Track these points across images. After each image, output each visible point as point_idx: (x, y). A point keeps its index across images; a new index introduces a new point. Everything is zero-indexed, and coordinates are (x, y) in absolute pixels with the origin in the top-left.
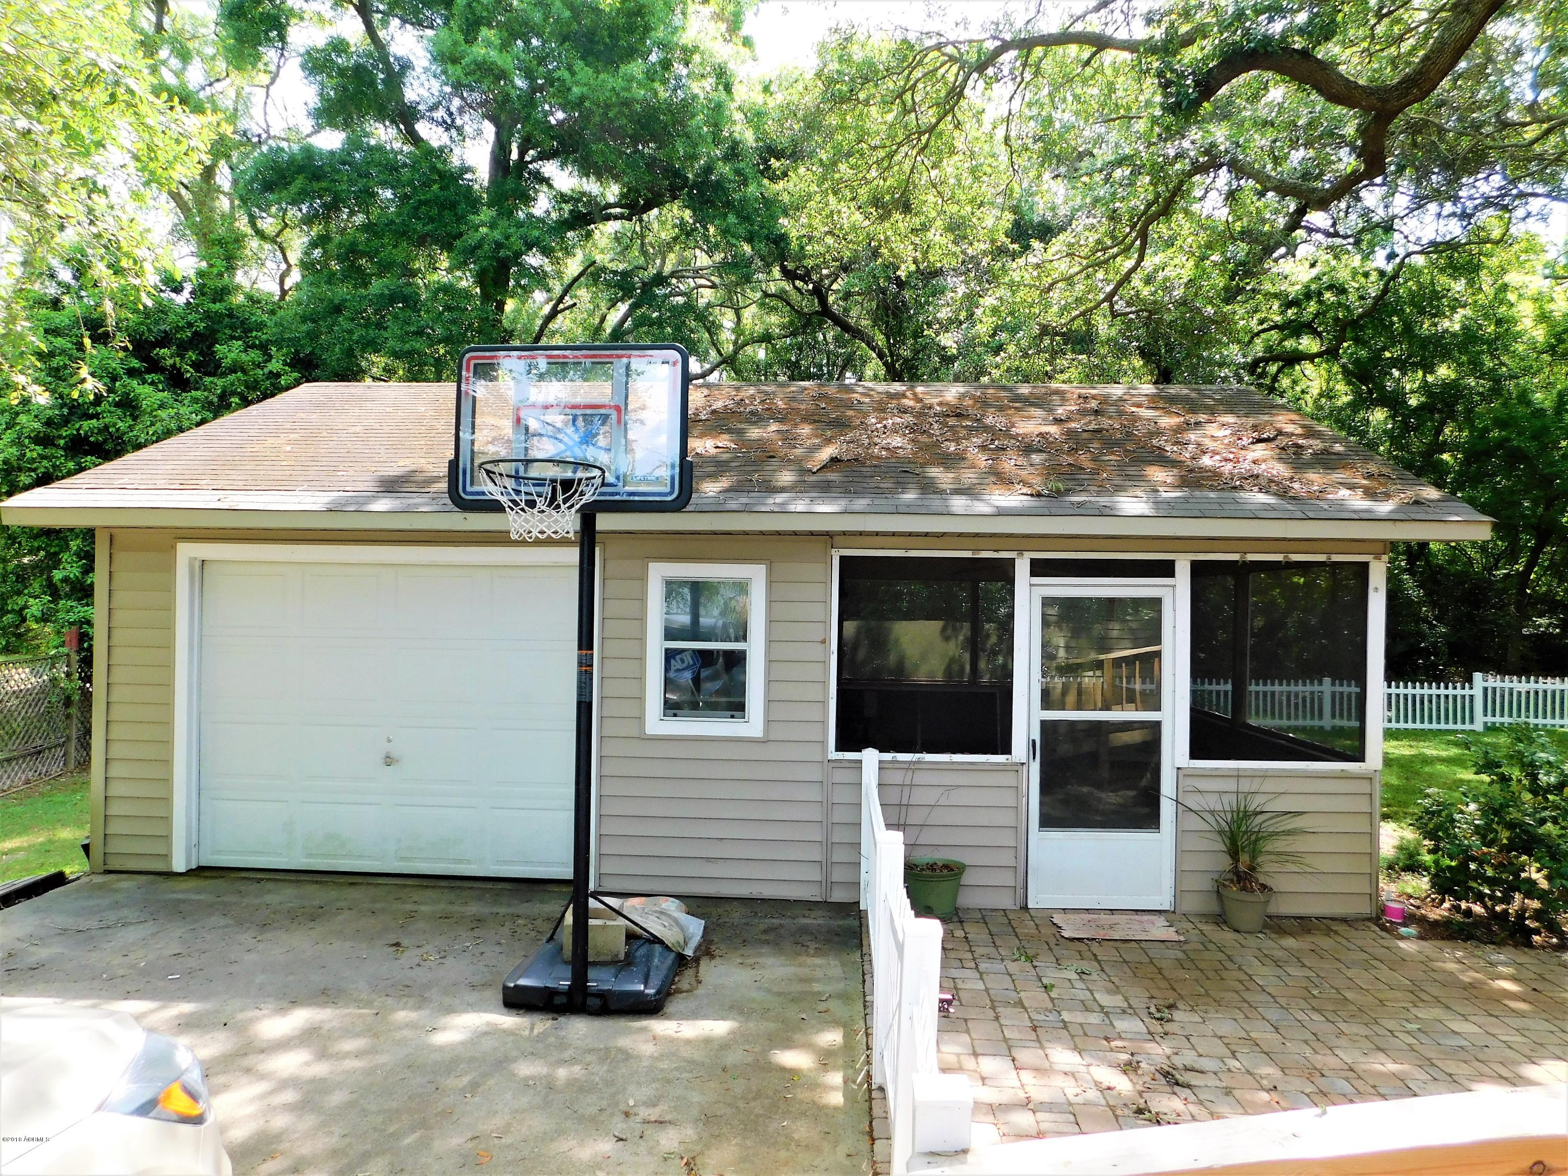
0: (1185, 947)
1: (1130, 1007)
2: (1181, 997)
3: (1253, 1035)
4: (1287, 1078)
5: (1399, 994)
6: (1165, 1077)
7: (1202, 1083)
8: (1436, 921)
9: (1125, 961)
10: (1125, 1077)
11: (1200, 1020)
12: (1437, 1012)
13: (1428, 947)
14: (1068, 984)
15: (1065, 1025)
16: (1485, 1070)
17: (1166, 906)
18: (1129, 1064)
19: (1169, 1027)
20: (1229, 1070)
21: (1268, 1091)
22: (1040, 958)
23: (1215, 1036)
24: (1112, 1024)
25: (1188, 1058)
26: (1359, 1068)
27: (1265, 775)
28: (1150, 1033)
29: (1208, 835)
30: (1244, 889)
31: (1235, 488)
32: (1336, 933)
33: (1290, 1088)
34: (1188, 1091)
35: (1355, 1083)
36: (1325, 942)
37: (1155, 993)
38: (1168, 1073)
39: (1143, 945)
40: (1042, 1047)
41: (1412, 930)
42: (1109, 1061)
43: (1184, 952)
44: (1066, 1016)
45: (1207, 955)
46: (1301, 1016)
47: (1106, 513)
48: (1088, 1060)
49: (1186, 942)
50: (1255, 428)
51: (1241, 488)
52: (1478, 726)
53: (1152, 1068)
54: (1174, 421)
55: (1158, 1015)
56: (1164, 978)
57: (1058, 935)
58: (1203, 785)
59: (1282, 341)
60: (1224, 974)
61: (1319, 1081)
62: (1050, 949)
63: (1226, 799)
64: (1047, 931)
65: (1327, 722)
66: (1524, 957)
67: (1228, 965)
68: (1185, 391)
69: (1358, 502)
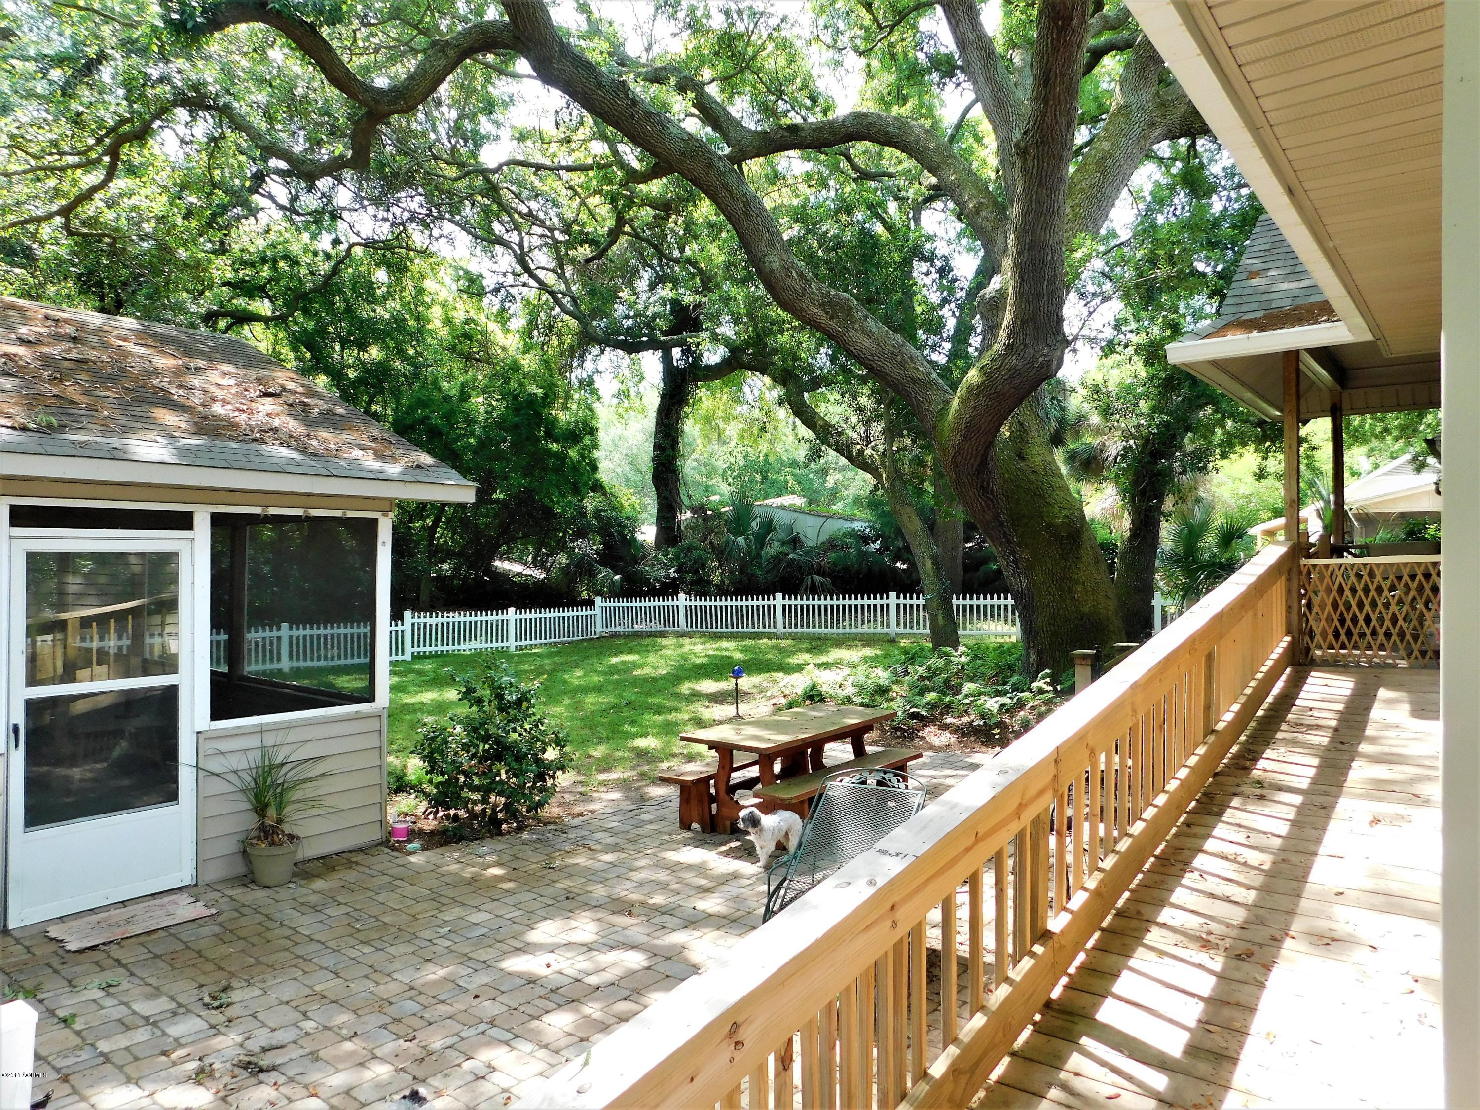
0: (220, 919)
1: (180, 1005)
2: (232, 975)
3: (317, 988)
4: (363, 1019)
5: (425, 905)
6: (245, 1068)
7: (285, 1059)
8: (432, 832)
9: (156, 956)
10: (201, 1089)
11: (260, 992)
12: (457, 911)
13: (433, 855)
14: (94, 1007)
15: (106, 1058)
16: (505, 948)
17: (188, 880)
18: (201, 1071)
19: (230, 1012)
20: (307, 1034)
21: (350, 1039)
22: (46, 987)
23: (281, 1003)
24: (164, 1034)
25: (262, 1038)
26: (417, 984)
27: (289, 727)
28: (213, 1027)
29: (231, 797)
30: (272, 844)
31: (256, 440)
32: (357, 863)
33: (369, 1027)
34: (274, 1074)
35: (419, 999)
36: (351, 876)
37: (202, 979)
38: (249, 1063)
39: (173, 931)
40: (84, 1099)
41: (415, 845)
42: (176, 1078)
43: (220, 925)
44: (103, 1046)
45: (243, 921)
46: (354, 953)
47: (117, 456)
48: (149, 1088)
49: (218, 914)
50: (259, 381)
51: (261, 440)
52: (408, 657)
53: (228, 1065)
54: (170, 362)
55: (216, 1004)
56: (207, 959)
57: (60, 952)
58: (224, 746)
59: (232, 298)
60: (269, 935)
61: (390, 1010)
62: (56, 972)
63: (251, 755)
64: (43, 950)
65: (285, 664)
66: (498, 844)
67: (268, 924)
68: (175, 333)
69: (370, 462)
